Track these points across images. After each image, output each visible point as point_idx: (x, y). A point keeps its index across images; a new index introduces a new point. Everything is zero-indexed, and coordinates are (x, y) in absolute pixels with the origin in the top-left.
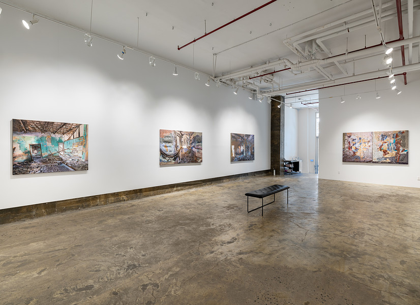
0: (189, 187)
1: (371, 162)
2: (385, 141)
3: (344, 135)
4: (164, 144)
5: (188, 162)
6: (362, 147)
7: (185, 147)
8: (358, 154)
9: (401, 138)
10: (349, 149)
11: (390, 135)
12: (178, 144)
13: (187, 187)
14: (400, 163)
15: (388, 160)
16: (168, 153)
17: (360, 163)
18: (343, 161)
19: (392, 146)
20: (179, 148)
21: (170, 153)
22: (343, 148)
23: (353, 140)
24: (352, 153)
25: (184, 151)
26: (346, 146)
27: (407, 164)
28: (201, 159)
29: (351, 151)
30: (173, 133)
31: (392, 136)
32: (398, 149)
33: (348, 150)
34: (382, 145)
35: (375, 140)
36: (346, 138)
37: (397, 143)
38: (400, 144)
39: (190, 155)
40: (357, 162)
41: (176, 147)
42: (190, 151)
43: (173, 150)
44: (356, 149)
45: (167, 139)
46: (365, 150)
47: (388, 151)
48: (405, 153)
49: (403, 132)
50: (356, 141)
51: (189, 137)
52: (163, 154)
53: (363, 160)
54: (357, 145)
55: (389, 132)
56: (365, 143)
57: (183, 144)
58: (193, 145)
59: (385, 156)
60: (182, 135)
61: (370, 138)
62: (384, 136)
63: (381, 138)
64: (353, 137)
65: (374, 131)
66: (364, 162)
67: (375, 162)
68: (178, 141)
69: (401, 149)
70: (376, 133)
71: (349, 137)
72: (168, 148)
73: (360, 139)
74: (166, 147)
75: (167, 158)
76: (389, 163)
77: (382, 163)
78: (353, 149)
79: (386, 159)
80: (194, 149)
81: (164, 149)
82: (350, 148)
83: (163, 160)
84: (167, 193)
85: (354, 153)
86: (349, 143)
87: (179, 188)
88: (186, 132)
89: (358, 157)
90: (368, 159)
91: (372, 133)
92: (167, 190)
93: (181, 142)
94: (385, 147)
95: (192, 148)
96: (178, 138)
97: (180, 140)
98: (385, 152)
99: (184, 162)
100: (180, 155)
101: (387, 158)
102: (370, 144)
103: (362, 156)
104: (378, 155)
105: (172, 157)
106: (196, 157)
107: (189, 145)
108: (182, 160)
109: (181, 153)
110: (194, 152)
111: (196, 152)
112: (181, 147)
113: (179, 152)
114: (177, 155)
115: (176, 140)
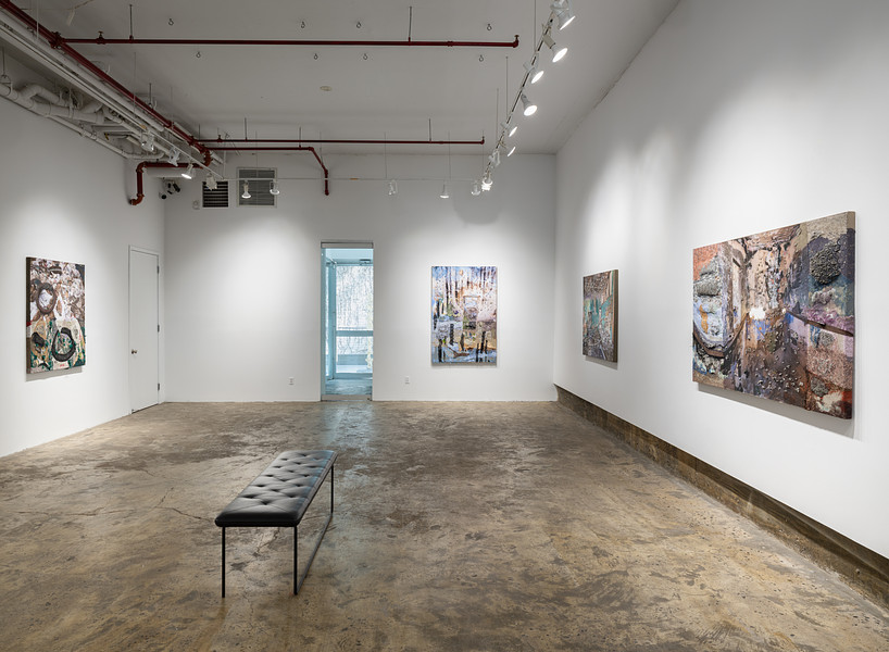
0: (805, 541)
4: (699, 302)
5: (773, 396)
7: (758, 313)
12: (736, 303)
13: (796, 535)
20: (738, 320)
21: (714, 339)
25: (756, 335)
30: (721, 254)
39: (779, 356)
41: (731, 312)
42: (780, 335)
43: (722, 328)
51: (773, 262)
52: (697, 341)
57: (752, 300)
58: (794, 299)
60: (750, 255)
68: (736, 285)
72: (710, 319)
74: (702, 312)
75: (707, 361)
80: (796, 325)
81: (699, 320)
83: (699, 363)
84: (727, 503)
87: (764, 515)
88: (764, 236)
93: (745, 289)
95: (787, 320)
96: (735, 270)
97: (743, 281)
99: (757, 391)
100: (742, 352)
105: (719, 358)
106: (807, 372)
107: (775, 305)
108: (749, 379)
109: (743, 343)
110: (795, 342)
111: (810, 344)
112: (745, 312)
113: (738, 336)
114: (732, 348)
115: (731, 284)
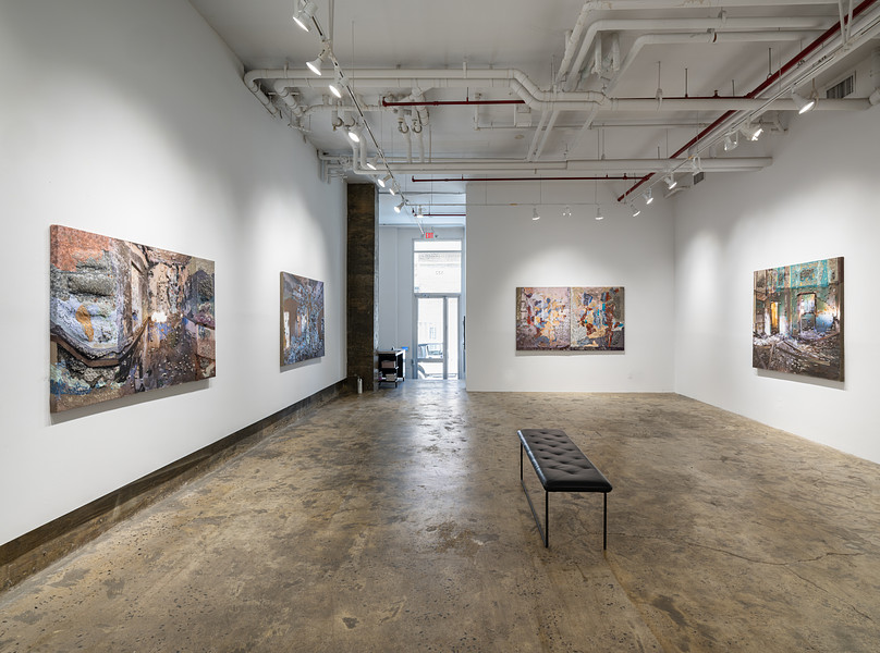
1: (566, 348)
2: (590, 305)
3: (519, 291)
4: (75, 302)
5: (174, 382)
6: (552, 318)
7: (160, 317)
8: (544, 333)
9: (613, 301)
10: (529, 322)
11: (596, 295)
12: (136, 306)
14: (612, 349)
15: (595, 345)
16: (94, 346)
17: (549, 352)
18: (518, 349)
19: (601, 316)
20: (138, 323)
21: (105, 346)
22: (517, 321)
23: (537, 303)
24: (534, 331)
25: (158, 336)
26: (524, 315)
27: (623, 349)
28: (211, 366)
29: (532, 327)
30: (114, 250)
31: (600, 297)
32: (608, 323)
33: (526, 324)
34: (585, 315)
35: (574, 305)
36: (524, 298)
37: (607, 310)
38: (612, 312)
39: (178, 350)
40: (544, 349)
41: (129, 315)
42: (178, 335)
43: (116, 332)
44: (542, 322)
45: (87, 278)
46: (557, 324)
47: (595, 327)
48: (620, 329)
49: (617, 290)
50: (542, 305)
51: (173, 278)
52: (66, 351)
53: (555, 344)
54: (543, 314)
55: (596, 288)
56: (557, 309)
57: (154, 305)
58: (188, 307)
59: (590, 336)
60: (152, 264)
61: (565, 299)
62: (588, 296)
63: (583, 300)
64: (535, 297)
65: (571, 286)
66: (556, 348)
67: (574, 349)
68: (136, 289)
69: (614, 321)
70: (575, 289)
71: (529, 296)
72: (96, 323)
73: (549, 301)
74: (84, 315)
75: (91, 374)
76: (596, 348)
77: (586, 349)
78: (536, 323)
79: (591, 341)
80: (190, 326)
81: (71, 325)
82: (530, 320)
83: (72, 383)
84: (83, 542)
85: (538, 330)
86: (529, 308)
88: (166, 254)
89: (545, 340)
90: (563, 343)
91: (569, 289)
92: (80, 531)
93: (146, 294)
94: (590, 318)
95: (184, 321)
96: (135, 275)
97: (144, 287)
98: (590, 328)
99: (160, 383)
100: (143, 354)
101: (593, 339)
102: (566, 311)
103: (552, 337)
104: (579, 334)
105: (112, 367)
106: (198, 356)
107: (175, 311)
108: (152, 376)
109: (145, 345)
110: (189, 338)
111: (198, 337)
112: (147, 315)
113: (139, 339)
114: (131, 352)
115: (129, 287)
